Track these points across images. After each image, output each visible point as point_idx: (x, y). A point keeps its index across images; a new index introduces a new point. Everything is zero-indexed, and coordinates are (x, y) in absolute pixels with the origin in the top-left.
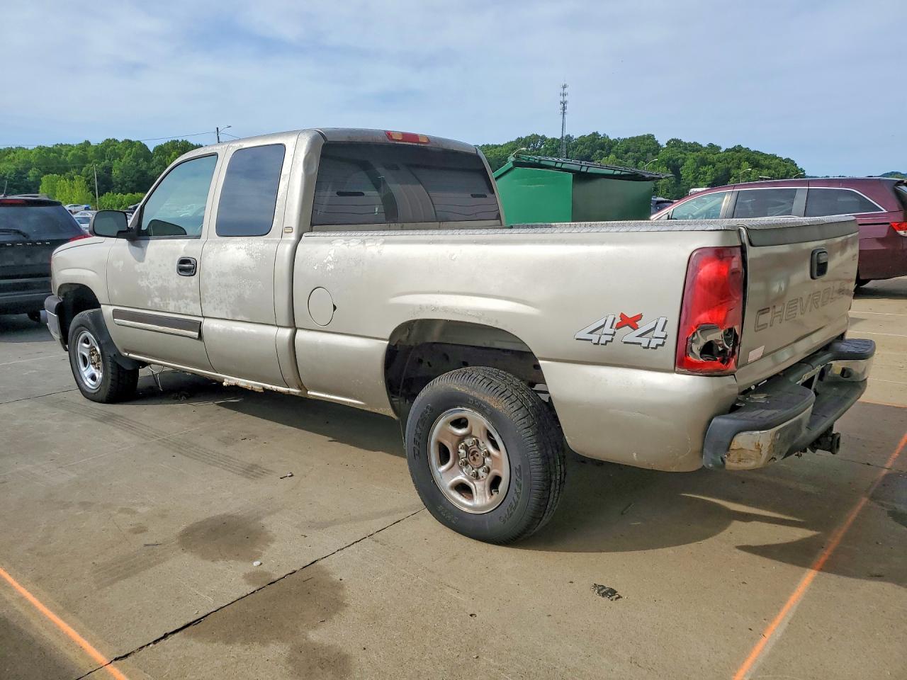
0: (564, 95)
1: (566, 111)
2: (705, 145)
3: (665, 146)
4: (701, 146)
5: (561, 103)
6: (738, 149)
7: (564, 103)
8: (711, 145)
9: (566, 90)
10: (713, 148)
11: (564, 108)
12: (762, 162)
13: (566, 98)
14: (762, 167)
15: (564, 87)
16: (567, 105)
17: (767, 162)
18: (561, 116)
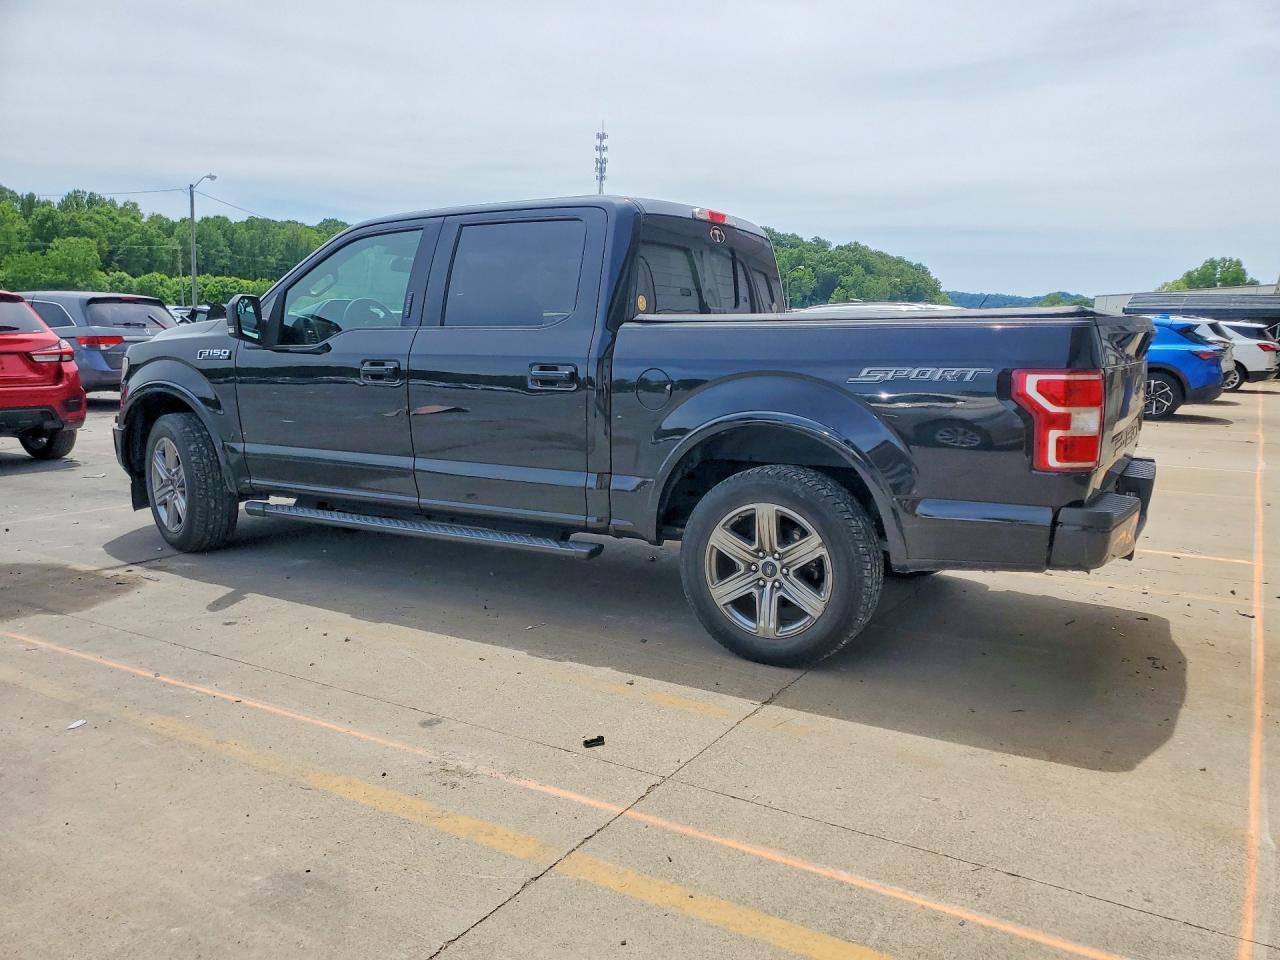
0: (601, 149)
2: (808, 239)
4: (801, 239)
5: (597, 161)
6: (854, 248)
7: (602, 162)
8: (817, 240)
9: (605, 143)
10: (821, 245)
11: (602, 170)
12: (880, 266)
13: (605, 155)
14: (880, 274)
15: (602, 137)
16: (607, 166)
17: (886, 267)
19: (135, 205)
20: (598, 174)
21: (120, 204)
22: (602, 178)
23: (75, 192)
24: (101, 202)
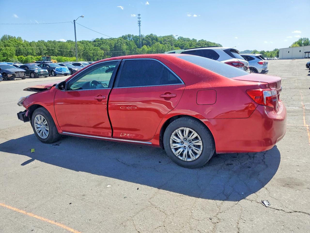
0: (139, 18)
1: (140, 25)
2: (191, 39)
3: (177, 39)
5: (138, 21)
7: (139, 21)
9: (140, 16)
11: (140, 24)
13: (140, 20)
16: (141, 23)
18: (139, 27)
19: (20, 38)
20: (139, 25)
21: (17, 38)
22: (140, 26)
23: (4, 35)
24: (12, 37)
